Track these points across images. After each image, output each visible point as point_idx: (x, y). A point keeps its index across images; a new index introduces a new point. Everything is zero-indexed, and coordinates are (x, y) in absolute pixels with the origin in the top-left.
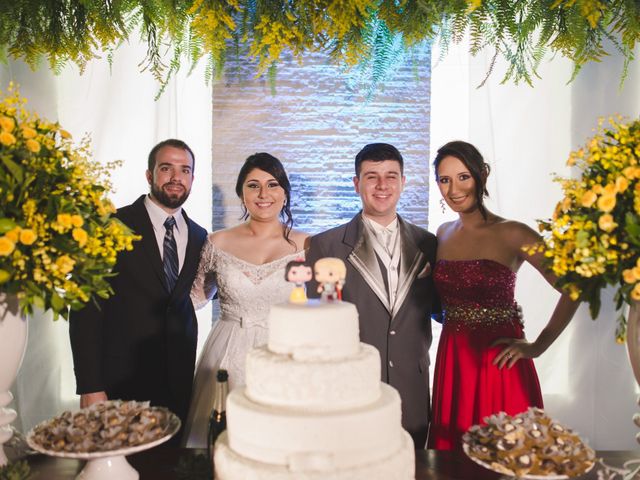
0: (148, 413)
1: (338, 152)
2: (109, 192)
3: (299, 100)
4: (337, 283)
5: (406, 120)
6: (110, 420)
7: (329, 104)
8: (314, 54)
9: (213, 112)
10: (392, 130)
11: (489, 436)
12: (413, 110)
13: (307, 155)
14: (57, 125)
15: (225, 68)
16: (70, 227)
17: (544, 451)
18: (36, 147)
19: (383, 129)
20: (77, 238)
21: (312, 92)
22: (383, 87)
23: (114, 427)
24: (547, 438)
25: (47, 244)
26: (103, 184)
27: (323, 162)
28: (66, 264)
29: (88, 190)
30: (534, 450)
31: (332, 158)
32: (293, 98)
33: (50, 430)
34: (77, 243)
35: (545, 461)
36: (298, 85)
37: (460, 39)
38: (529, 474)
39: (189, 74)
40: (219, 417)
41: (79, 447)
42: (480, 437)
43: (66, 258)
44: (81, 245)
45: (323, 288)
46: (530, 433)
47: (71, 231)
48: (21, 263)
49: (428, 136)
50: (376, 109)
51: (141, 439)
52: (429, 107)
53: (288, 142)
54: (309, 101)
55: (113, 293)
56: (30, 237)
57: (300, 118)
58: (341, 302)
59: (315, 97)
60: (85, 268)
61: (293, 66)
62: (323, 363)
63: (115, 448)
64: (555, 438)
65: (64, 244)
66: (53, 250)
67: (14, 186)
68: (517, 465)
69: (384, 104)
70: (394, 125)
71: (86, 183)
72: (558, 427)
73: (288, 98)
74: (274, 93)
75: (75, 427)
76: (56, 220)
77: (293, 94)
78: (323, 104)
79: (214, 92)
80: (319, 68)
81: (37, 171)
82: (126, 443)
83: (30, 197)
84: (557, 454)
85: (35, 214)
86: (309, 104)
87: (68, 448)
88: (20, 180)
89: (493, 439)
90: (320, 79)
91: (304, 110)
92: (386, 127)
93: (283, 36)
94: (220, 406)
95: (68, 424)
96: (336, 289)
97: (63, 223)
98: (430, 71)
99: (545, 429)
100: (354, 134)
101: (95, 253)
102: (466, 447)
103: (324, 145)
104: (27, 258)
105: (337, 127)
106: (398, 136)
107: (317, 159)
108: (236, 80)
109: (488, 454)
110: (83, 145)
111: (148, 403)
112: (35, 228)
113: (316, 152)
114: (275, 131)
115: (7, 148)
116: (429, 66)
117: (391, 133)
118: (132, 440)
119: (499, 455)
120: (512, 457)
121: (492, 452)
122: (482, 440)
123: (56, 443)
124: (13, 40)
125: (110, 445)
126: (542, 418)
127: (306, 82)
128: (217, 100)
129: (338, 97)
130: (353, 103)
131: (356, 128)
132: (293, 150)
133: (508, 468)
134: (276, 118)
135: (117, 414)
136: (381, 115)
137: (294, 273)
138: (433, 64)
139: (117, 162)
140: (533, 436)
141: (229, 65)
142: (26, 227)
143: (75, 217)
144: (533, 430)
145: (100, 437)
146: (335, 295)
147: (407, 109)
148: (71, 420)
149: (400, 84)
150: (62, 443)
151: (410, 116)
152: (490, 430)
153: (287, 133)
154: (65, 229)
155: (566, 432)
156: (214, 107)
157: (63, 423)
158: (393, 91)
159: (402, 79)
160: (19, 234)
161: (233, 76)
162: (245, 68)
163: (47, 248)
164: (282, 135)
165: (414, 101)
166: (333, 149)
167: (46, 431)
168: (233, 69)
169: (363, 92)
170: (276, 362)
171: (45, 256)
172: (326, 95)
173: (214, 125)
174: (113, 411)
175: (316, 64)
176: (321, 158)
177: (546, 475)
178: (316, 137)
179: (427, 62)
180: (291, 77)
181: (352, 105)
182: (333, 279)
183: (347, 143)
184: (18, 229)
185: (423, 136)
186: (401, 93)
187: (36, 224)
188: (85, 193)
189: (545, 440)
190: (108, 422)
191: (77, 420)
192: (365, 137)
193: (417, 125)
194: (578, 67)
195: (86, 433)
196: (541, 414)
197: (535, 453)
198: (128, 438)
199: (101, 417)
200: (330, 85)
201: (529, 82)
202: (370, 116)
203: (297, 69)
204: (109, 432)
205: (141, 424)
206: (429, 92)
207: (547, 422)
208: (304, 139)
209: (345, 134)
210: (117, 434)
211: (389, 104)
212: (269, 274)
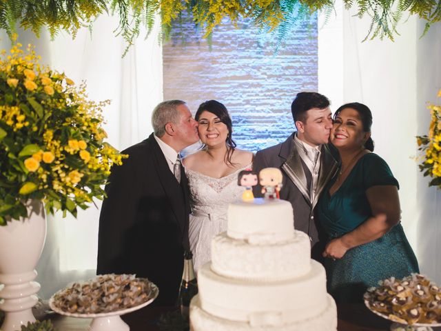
0: (135, 283)
1: (252, 92)
2: (102, 123)
3: (224, 55)
5: (301, 68)
6: (108, 289)
7: (245, 58)
9: (164, 65)
10: (291, 75)
11: (385, 295)
12: (306, 60)
13: (231, 94)
14: (63, 75)
15: (172, 33)
16: (78, 149)
17: (428, 306)
18: (51, 91)
19: (284, 75)
20: (83, 158)
21: (233, 49)
22: (284, 45)
23: (112, 294)
24: (429, 296)
25: (62, 162)
26: (97, 118)
27: (243, 99)
28: (76, 177)
29: (88, 122)
30: (419, 305)
31: (248, 96)
32: (220, 53)
33: (66, 297)
34: (83, 160)
35: (429, 313)
36: (223, 44)
37: (350, 6)
38: (417, 322)
39: (146, 38)
40: (187, 285)
41: (88, 309)
42: (378, 295)
43: (75, 172)
44: (86, 162)
45: (266, 190)
46: (416, 292)
47: (79, 152)
48: (44, 177)
49: (317, 79)
50: (279, 60)
51: (132, 303)
52: (317, 58)
53: (217, 86)
54: (232, 56)
55: (106, 197)
56: (49, 158)
57: (225, 68)
59: (236, 53)
60: (90, 179)
61: (220, 31)
62: (272, 246)
63: (114, 310)
64: (434, 296)
65: (73, 162)
66: (66, 167)
67: (37, 120)
68: (409, 316)
69: (286, 56)
70: (292, 71)
71: (88, 117)
72: (435, 287)
73: (216, 54)
74: (210, 50)
75: (83, 295)
76: (67, 144)
77: (220, 51)
78: (241, 58)
79: (163, 50)
80: (238, 32)
81: (53, 109)
82: (121, 306)
83: (48, 128)
84: (437, 308)
85: (52, 140)
86: (232, 58)
87: (80, 310)
88: (41, 115)
89: (387, 298)
90: (239, 40)
91: (228, 62)
92: (287, 73)
94: (187, 277)
95: (78, 292)
96: (275, 191)
97: (73, 146)
98: (317, 32)
99: (426, 289)
100: (264, 79)
101: (95, 168)
102: (367, 302)
103: (243, 87)
104: (49, 173)
105: (251, 73)
106: (294, 80)
107: (238, 97)
108: (179, 42)
109: (385, 307)
110: (82, 90)
111: (135, 275)
112: (52, 151)
113: (237, 92)
114: (207, 77)
115: (30, 92)
116: (316, 28)
117: (290, 77)
118: (125, 303)
119: (394, 309)
120: (404, 310)
121: (388, 306)
122: (379, 298)
123: (71, 307)
124: (23, 15)
125: (111, 308)
126: (423, 281)
127: (228, 42)
128: (166, 57)
129: (252, 52)
130: (262, 56)
131: (265, 74)
132: (221, 91)
133: (402, 318)
134: (208, 68)
135: (113, 284)
136: (283, 64)
137: (245, 179)
138: (319, 27)
139: (106, 101)
140: (418, 294)
141: (174, 31)
142: (46, 150)
143: (80, 142)
144: (418, 290)
145: (103, 302)
146: (275, 195)
147: (301, 60)
148: (80, 289)
149: (296, 42)
150: (75, 307)
151: (303, 64)
152: (386, 290)
153: (216, 79)
154: (74, 151)
156: (164, 61)
157: (74, 292)
158: (291, 47)
159: (297, 39)
160: (42, 155)
161: (176, 39)
162: (185, 33)
163: (62, 165)
164: (213, 81)
165: (306, 54)
166: (249, 90)
167: (63, 298)
168: (177, 34)
169: (269, 48)
170: (236, 245)
171: (60, 172)
172: (243, 51)
173: (164, 75)
174: (110, 282)
175: (236, 29)
176: (241, 96)
177: (430, 323)
178: (237, 81)
179: (315, 26)
180: (218, 39)
181: (262, 58)
182: (274, 184)
183: (259, 85)
184: (41, 152)
185: (313, 79)
186: (297, 49)
187: (54, 148)
188: (86, 124)
189: (427, 298)
190: (108, 290)
191: (84, 290)
192: (271, 80)
193: (309, 71)
194: (428, 25)
195: (92, 299)
196: (422, 278)
197: (421, 307)
198: (123, 302)
199: (101, 287)
200: (246, 44)
201: (392, 38)
202: (275, 65)
203: (222, 33)
204: (109, 298)
205: (131, 291)
206: (317, 47)
207: (427, 283)
208: (229, 83)
209: (257, 79)
210: (115, 300)
211: (289, 56)
212: (226, 185)
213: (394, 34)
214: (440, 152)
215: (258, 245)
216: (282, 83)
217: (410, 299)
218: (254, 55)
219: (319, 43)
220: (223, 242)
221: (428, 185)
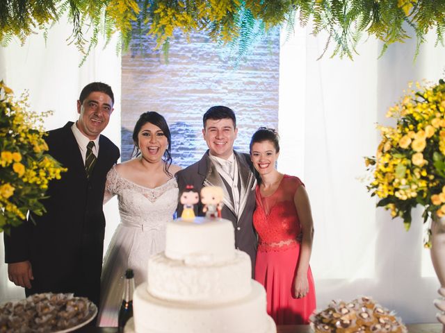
0: (72, 303)
3: (185, 68)
4: (218, 205)
5: (262, 83)
6: (42, 309)
7: (206, 71)
8: (195, 35)
9: (122, 76)
10: (252, 90)
11: (330, 317)
12: (266, 76)
13: (190, 107)
14: (2, 83)
15: (131, 44)
16: (10, 162)
17: (371, 329)
19: (245, 90)
20: (16, 170)
21: (194, 62)
22: (245, 59)
23: (46, 315)
24: (373, 319)
27: (202, 113)
28: (8, 191)
29: (26, 133)
30: (363, 328)
32: (180, 66)
34: (17, 174)
36: (183, 57)
37: (305, 24)
39: (104, 48)
40: (127, 305)
41: (17, 331)
42: (323, 318)
43: (8, 185)
44: (20, 176)
45: (207, 209)
46: (360, 315)
47: (11, 165)
49: (277, 95)
50: (241, 75)
51: (66, 323)
52: (278, 74)
53: (177, 99)
54: (193, 69)
55: (46, 211)
57: (185, 81)
58: (221, 220)
59: (196, 66)
60: (23, 193)
61: (181, 43)
62: (209, 267)
63: (46, 332)
64: (378, 318)
65: (6, 175)
69: (247, 71)
70: (253, 87)
71: (24, 127)
72: (380, 310)
73: (177, 67)
74: (167, 62)
77: (181, 63)
78: (202, 71)
79: (122, 61)
80: (199, 45)
84: (380, 331)
86: (193, 71)
89: (332, 320)
90: (200, 53)
91: (188, 76)
92: (248, 88)
93: (176, 19)
94: (127, 297)
95: (9, 313)
96: (217, 210)
97: (5, 158)
98: (279, 48)
99: (371, 312)
100: (224, 93)
101: (31, 182)
102: (312, 325)
103: (202, 101)
105: (212, 87)
106: (256, 95)
107: (197, 111)
108: (139, 53)
109: (330, 330)
110: (23, 99)
111: (72, 295)
113: (197, 106)
114: (167, 90)
116: (278, 45)
117: (251, 92)
118: (59, 324)
119: (337, 331)
121: (333, 329)
122: (324, 320)
125: (42, 329)
126: (368, 303)
127: (189, 55)
128: (125, 67)
129: (212, 66)
130: (224, 70)
131: (226, 88)
132: (180, 104)
134: (168, 80)
135: (49, 304)
136: (243, 79)
137: (185, 197)
138: (281, 44)
139: (49, 112)
140: (362, 317)
141: (134, 42)
143: (15, 154)
144: (362, 313)
145: (35, 323)
146: (216, 214)
147: (262, 76)
148: (11, 310)
149: (258, 57)
151: (264, 80)
152: (331, 313)
153: (176, 92)
154: (7, 163)
155: (386, 314)
156: (123, 72)
157: (6, 312)
158: (253, 63)
159: (259, 54)
161: (137, 50)
162: (145, 44)
164: (173, 93)
165: (267, 70)
166: (209, 104)
168: (137, 45)
169: (231, 63)
170: (172, 266)
172: (204, 64)
173: (122, 85)
174: (46, 302)
175: (198, 42)
176: (201, 110)
178: (198, 95)
179: (277, 42)
180: (179, 51)
181: (223, 72)
182: (214, 202)
183: (219, 99)
185: (274, 95)
186: (258, 64)
188: (23, 135)
189: (371, 321)
190: (42, 311)
191: (16, 310)
192: (232, 95)
193: (270, 87)
194: (385, 46)
195: (23, 320)
196: (367, 300)
197: (365, 330)
198: (57, 323)
199: (35, 307)
200: (208, 57)
201: (351, 57)
202: (236, 80)
203: (183, 46)
204: (42, 319)
205: (66, 312)
206: (278, 63)
207: (372, 306)
208: (188, 96)
209: (219, 93)
210: (48, 320)
211: (250, 72)
212: (161, 195)
213: (353, 54)
214: (387, 172)
215: (195, 266)
216: (243, 98)
217: (354, 322)
218: (215, 69)
219: (280, 59)
221: (375, 205)
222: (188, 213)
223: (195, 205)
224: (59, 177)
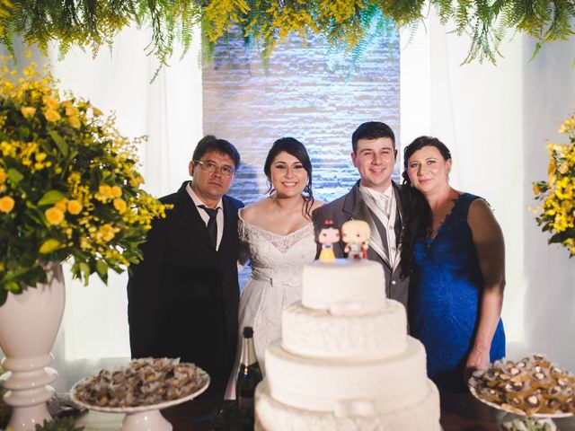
0: (180, 369)
1: (317, 128)
2: (137, 165)
3: (281, 81)
4: (364, 243)
5: (379, 98)
6: (147, 376)
7: (308, 84)
8: (293, 39)
9: (203, 93)
10: (366, 107)
11: (496, 380)
12: (385, 88)
13: (289, 131)
14: (88, 103)
15: (214, 53)
16: (112, 197)
17: (550, 392)
18: (77, 123)
19: (358, 106)
20: (117, 208)
21: (294, 73)
22: (357, 69)
23: (153, 382)
24: (550, 381)
25: (91, 213)
26: (130, 158)
27: (305, 137)
28: (108, 232)
29: (122, 163)
30: (539, 391)
31: (312, 133)
32: (277, 79)
33: (92, 388)
34: (118, 211)
35: (550, 401)
36: (280, 67)
37: (446, 21)
38: (537, 412)
39: (182, 58)
40: (246, 370)
41: (122, 402)
42: (487, 381)
43: (108, 226)
44: (121, 213)
45: (350, 248)
46: (534, 375)
47: (112, 201)
48: (69, 232)
49: (398, 112)
50: (352, 88)
51: (178, 393)
52: (399, 85)
53: (273, 120)
54: (291, 82)
55: (142, 259)
56: (76, 208)
57: (283, 97)
58: (367, 261)
59: (296, 78)
60: (126, 236)
61: (276, 50)
62: (360, 317)
63: (156, 402)
64: (557, 379)
65: (105, 214)
66: (96, 219)
67: (60, 160)
68: (527, 406)
69: (359, 83)
70: (368, 102)
72: (557, 370)
73: (271, 80)
74: (268, 74)
75: (114, 384)
76: (98, 190)
77: (277, 75)
78: (303, 85)
79: (203, 74)
80: (299, 51)
81: (79, 145)
82: (165, 398)
83: (74, 170)
84: (561, 395)
85: (79, 185)
86: (291, 85)
87: (112, 403)
88: (65, 153)
89: (499, 383)
90: (300, 61)
91: (286, 90)
92: (361, 104)
93: (292, 19)
94: (247, 360)
95: (107, 381)
96: (362, 249)
97: (106, 193)
98: (399, 53)
99: (547, 372)
100: (332, 111)
101: (132, 222)
102: (473, 390)
103: (304, 122)
104: (75, 227)
105: (316, 105)
106: (371, 113)
107: (299, 135)
108: (224, 64)
109: (497, 396)
110: (110, 122)
111: (178, 359)
112: (80, 199)
113: (297, 128)
114: (260, 109)
115: (51, 124)
116: (398, 48)
117: (366, 110)
118: (170, 394)
119: (508, 396)
120: (522, 398)
121: (501, 393)
122: (488, 384)
123: (99, 399)
124: (28, 27)
125: (151, 399)
126: (542, 362)
127: (287, 64)
128: (206, 82)
129: (316, 77)
130: (330, 82)
131: (334, 105)
132: (276, 127)
133: (519, 408)
134: (261, 97)
135: (153, 370)
136: (356, 93)
137: (325, 235)
138: (402, 45)
139: (143, 137)
140: (537, 378)
141: (218, 49)
142: (71, 198)
143: (114, 188)
144: (536, 373)
145: (141, 392)
146: (361, 254)
147: (379, 88)
148: (109, 377)
149: (373, 65)
150: (104, 400)
151: (381, 93)
152: (496, 374)
153: (270, 111)
154: (108, 199)
155: (565, 374)
156: (204, 89)
157: (102, 380)
158: (366, 72)
159: (375, 61)
160: (67, 205)
161: (221, 60)
162: (232, 52)
163: (91, 217)
164: (267, 113)
165: (385, 80)
166: (313, 125)
167: (88, 388)
168: (220, 54)
169: (339, 73)
170: (316, 317)
171: (87, 226)
172: (306, 76)
173: (203, 105)
174: (148, 368)
175: (296, 47)
176: (303, 134)
177: (553, 413)
178: (297, 114)
179: (396, 45)
180: (274, 60)
182: (360, 240)
183: (326, 120)
184: (66, 200)
185: (394, 112)
186: (374, 73)
187: (81, 196)
188: (120, 165)
189: (548, 382)
190: (146, 378)
191: (115, 377)
192: (341, 114)
193: (389, 102)
194: (538, 46)
195: (127, 389)
196: (541, 358)
197: (541, 393)
198: (166, 392)
199: (137, 374)
200: (309, 67)
201: (494, 61)
202: (346, 94)
203: (279, 53)
204: (149, 387)
205: (176, 379)
206: (399, 72)
207: (547, 365)
208: (287, 117)
209: (324, 112)
210: (157, 389)
211: (363, 83)
212: (294, 243)
213: (496, 57)
214: (564, 200)
215: (344, 316)
216: (354, 117)
217: (527, 383)
218: (319, 81)
219: (401, 66)
220: (299, 313)
221: (547, 242)
222: (328, 254)
223: (334, 244)
224: (164, 216)
